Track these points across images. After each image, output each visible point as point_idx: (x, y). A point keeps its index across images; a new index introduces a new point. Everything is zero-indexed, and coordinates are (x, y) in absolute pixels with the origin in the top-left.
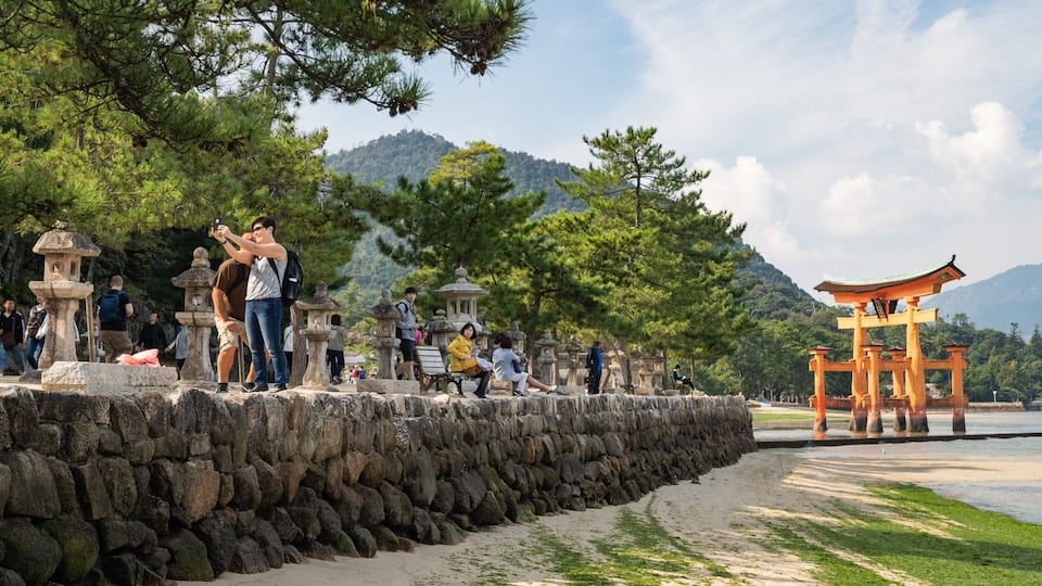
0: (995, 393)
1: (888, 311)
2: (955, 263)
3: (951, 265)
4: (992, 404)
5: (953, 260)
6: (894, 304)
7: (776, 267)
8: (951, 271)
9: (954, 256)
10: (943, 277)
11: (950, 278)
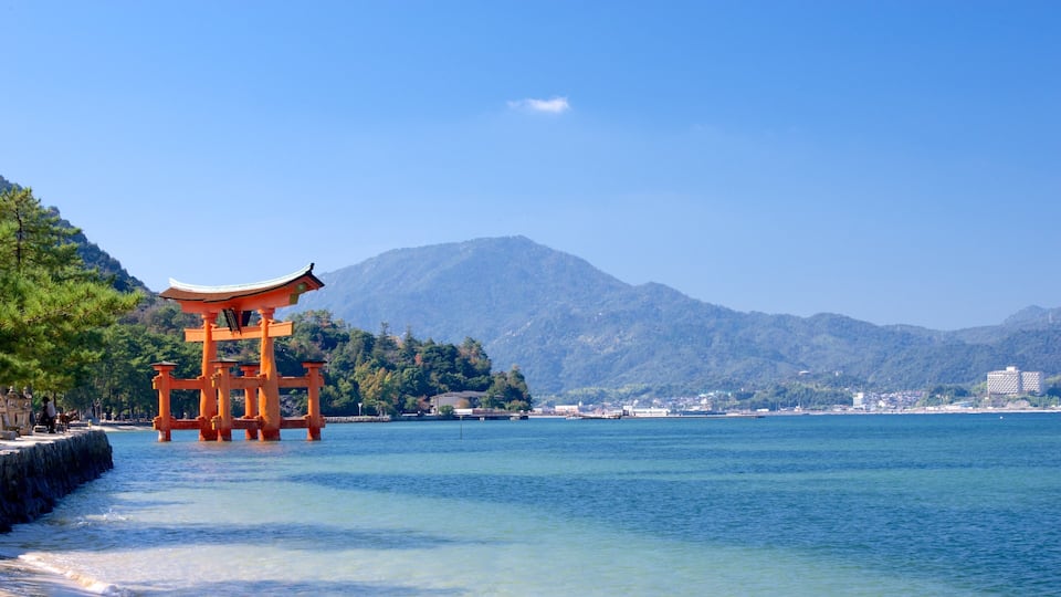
0: (360, 405)
1: (240, 322)
2: (314, 273)
3: (309, 274)
4: (357, 418)
5: (312, 268)
6: (248, 314)
7: (101, 249)
8: (309, 281)
9: (312, 265)
10: (301, 287)
11: (309, 288)
